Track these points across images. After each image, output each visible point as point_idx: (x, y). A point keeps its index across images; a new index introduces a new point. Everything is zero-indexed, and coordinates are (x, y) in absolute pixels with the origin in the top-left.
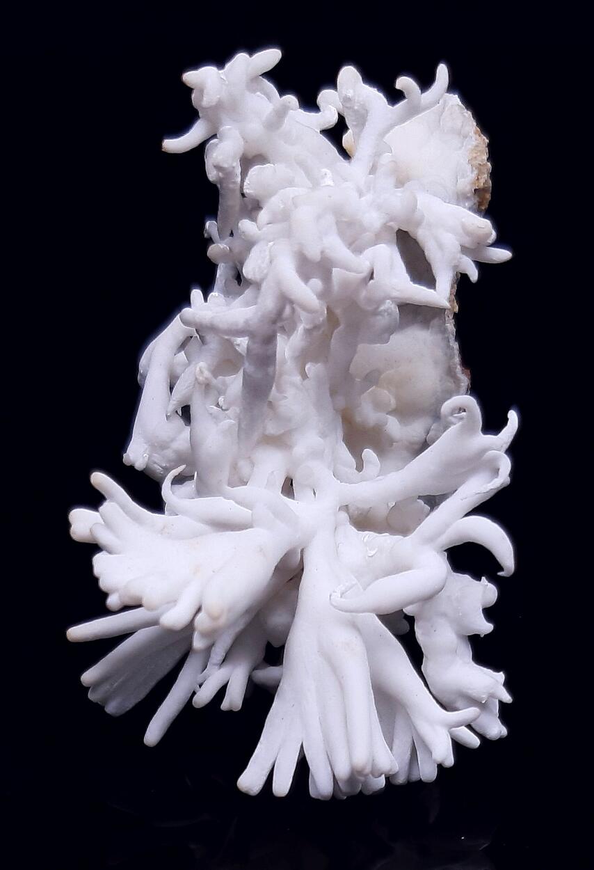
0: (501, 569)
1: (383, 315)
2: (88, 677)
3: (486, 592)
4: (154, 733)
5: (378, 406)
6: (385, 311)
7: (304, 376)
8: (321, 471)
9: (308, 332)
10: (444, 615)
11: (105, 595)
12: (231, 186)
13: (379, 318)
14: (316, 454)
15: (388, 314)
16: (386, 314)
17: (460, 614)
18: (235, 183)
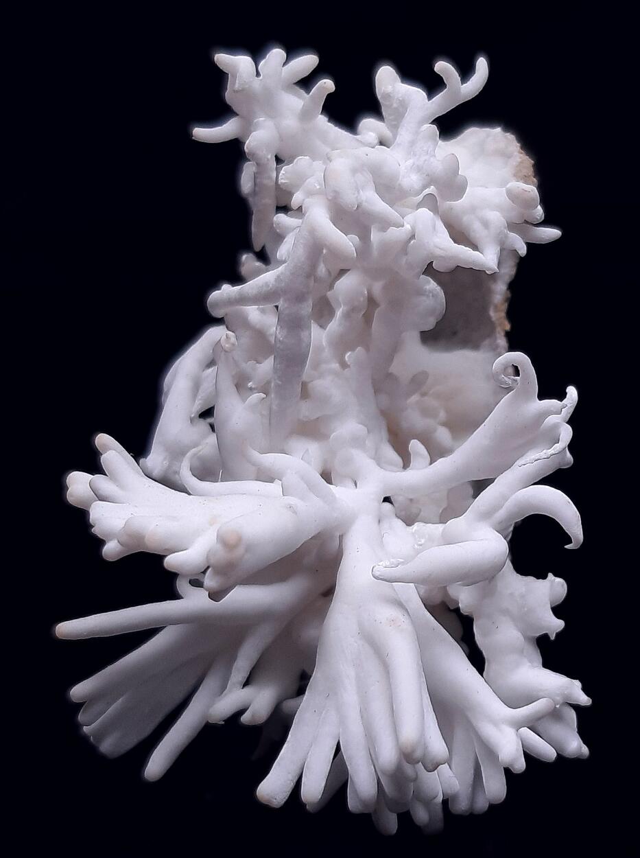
0: (568, 540)
1: (428, 296)
2: (79, 691)
3: (554, 587)
4: (157, 764)
5: (426, 412)
6: (430, 292)
7: (344, 365)
8: (362, 460)
9: (347, 315)
10: (506, 612)
11: (100, 543)
12: (266, 182)
13: (424, 298)
14: (357, 442)
15: (433, 296)
16: (431, 295)
17: (526, 609)
18: (270, 178)
